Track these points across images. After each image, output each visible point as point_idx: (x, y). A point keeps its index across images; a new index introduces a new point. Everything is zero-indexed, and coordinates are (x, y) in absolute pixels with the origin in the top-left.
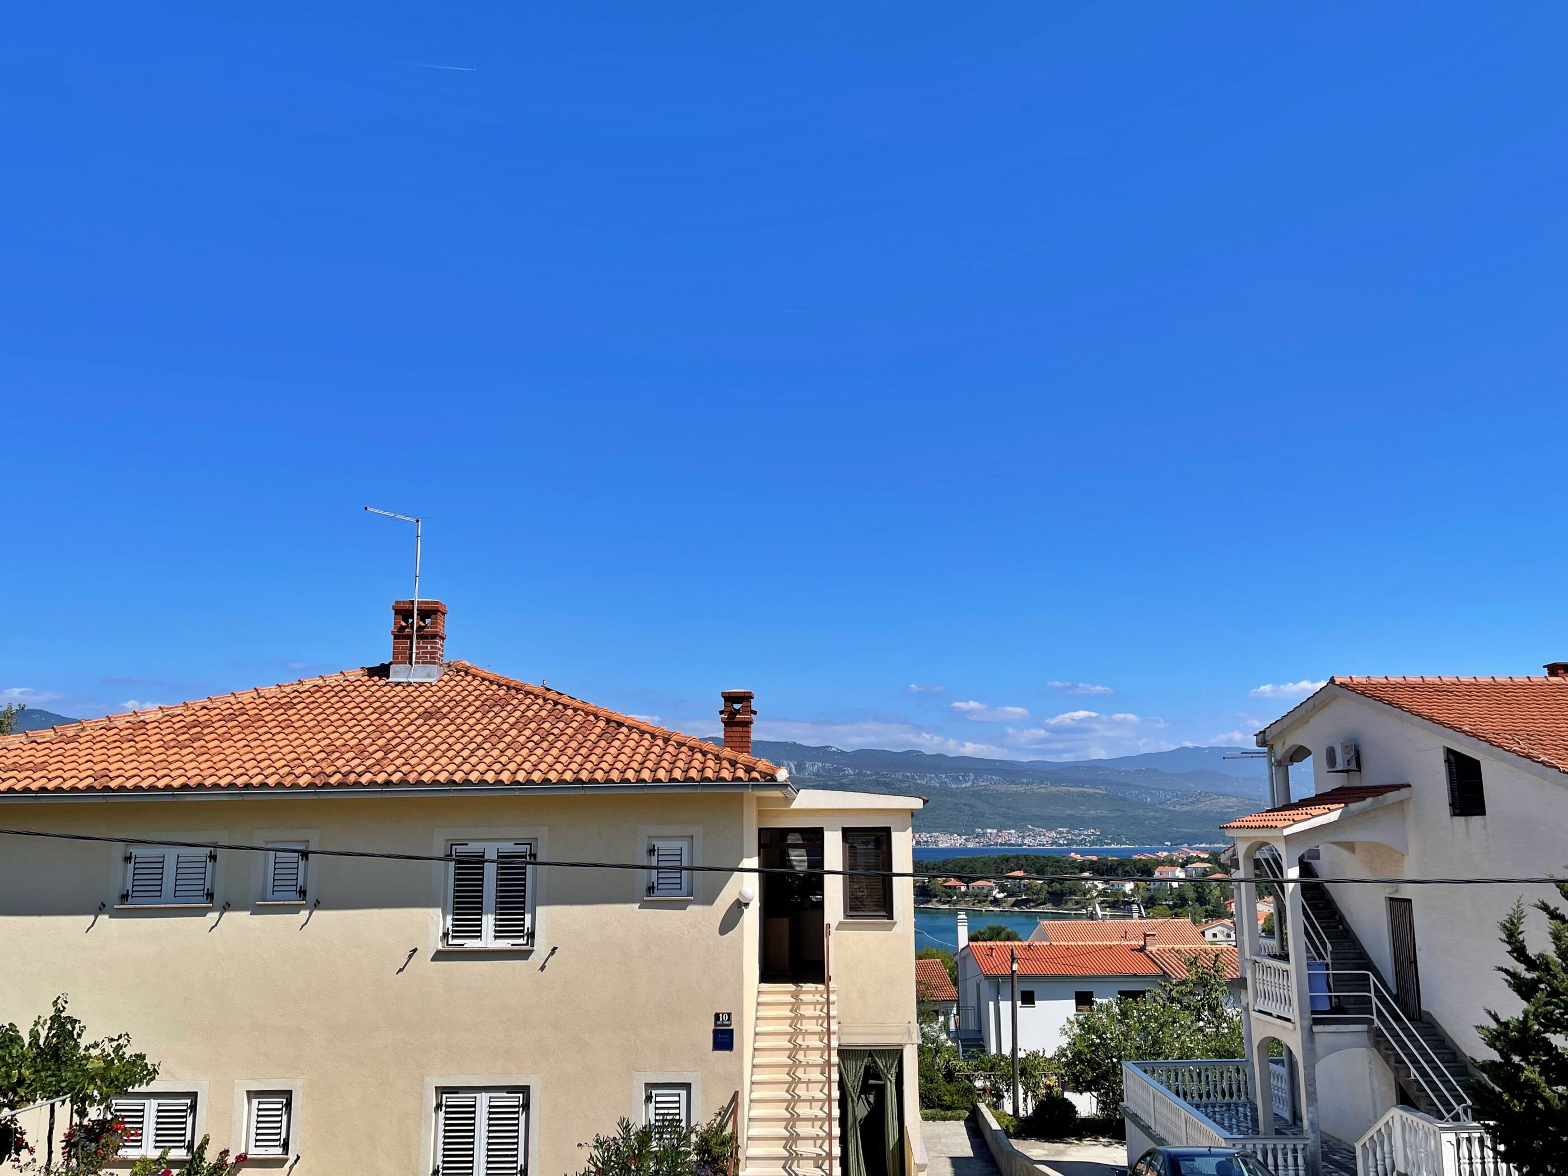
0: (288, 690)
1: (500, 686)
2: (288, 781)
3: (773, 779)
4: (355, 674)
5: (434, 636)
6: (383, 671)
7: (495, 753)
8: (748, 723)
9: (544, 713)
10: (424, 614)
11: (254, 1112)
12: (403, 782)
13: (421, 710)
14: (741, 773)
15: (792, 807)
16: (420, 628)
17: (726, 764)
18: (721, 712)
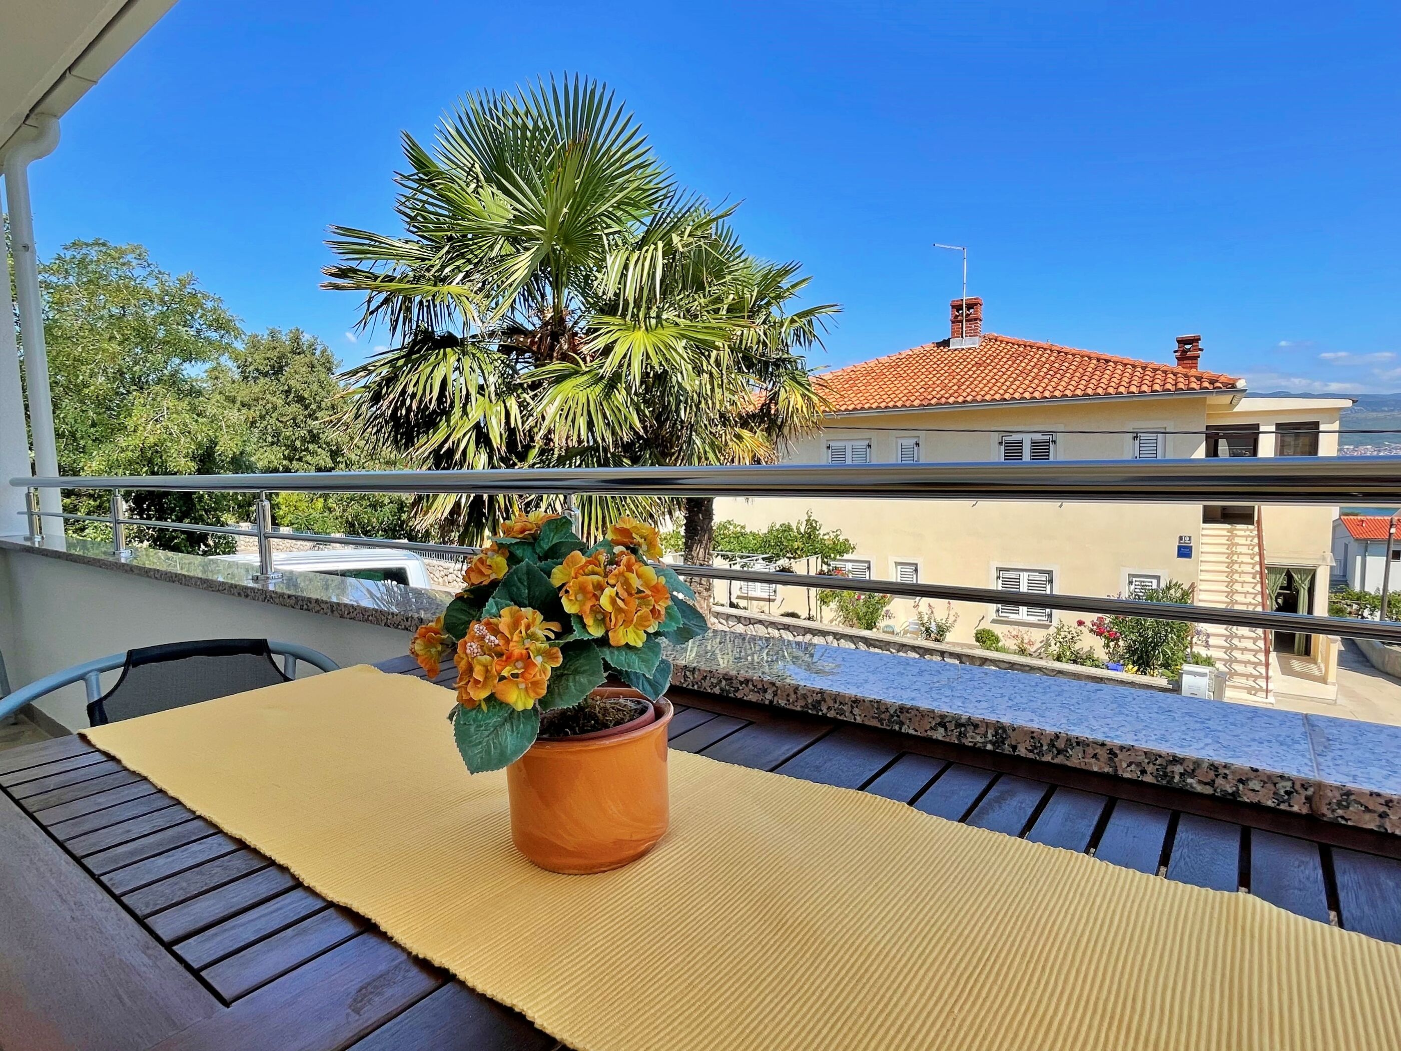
0: (894, 358)
1: (1019, 345)
2: (908, 404)
3: (1233, 386)
4: (929, 346)
5: (976, 319)
6: (946, 343)
7: (1027, 382)
8: (1196, 358)
9: (1052, 358)
10: (969, 307)
11: (899, 573)
12: (974, 401)
13: (973, 363)
14: (1206, 384)
15: (1235, 410)
16: (967, 315)
17: (1193, 379)
18: (1175, 352)
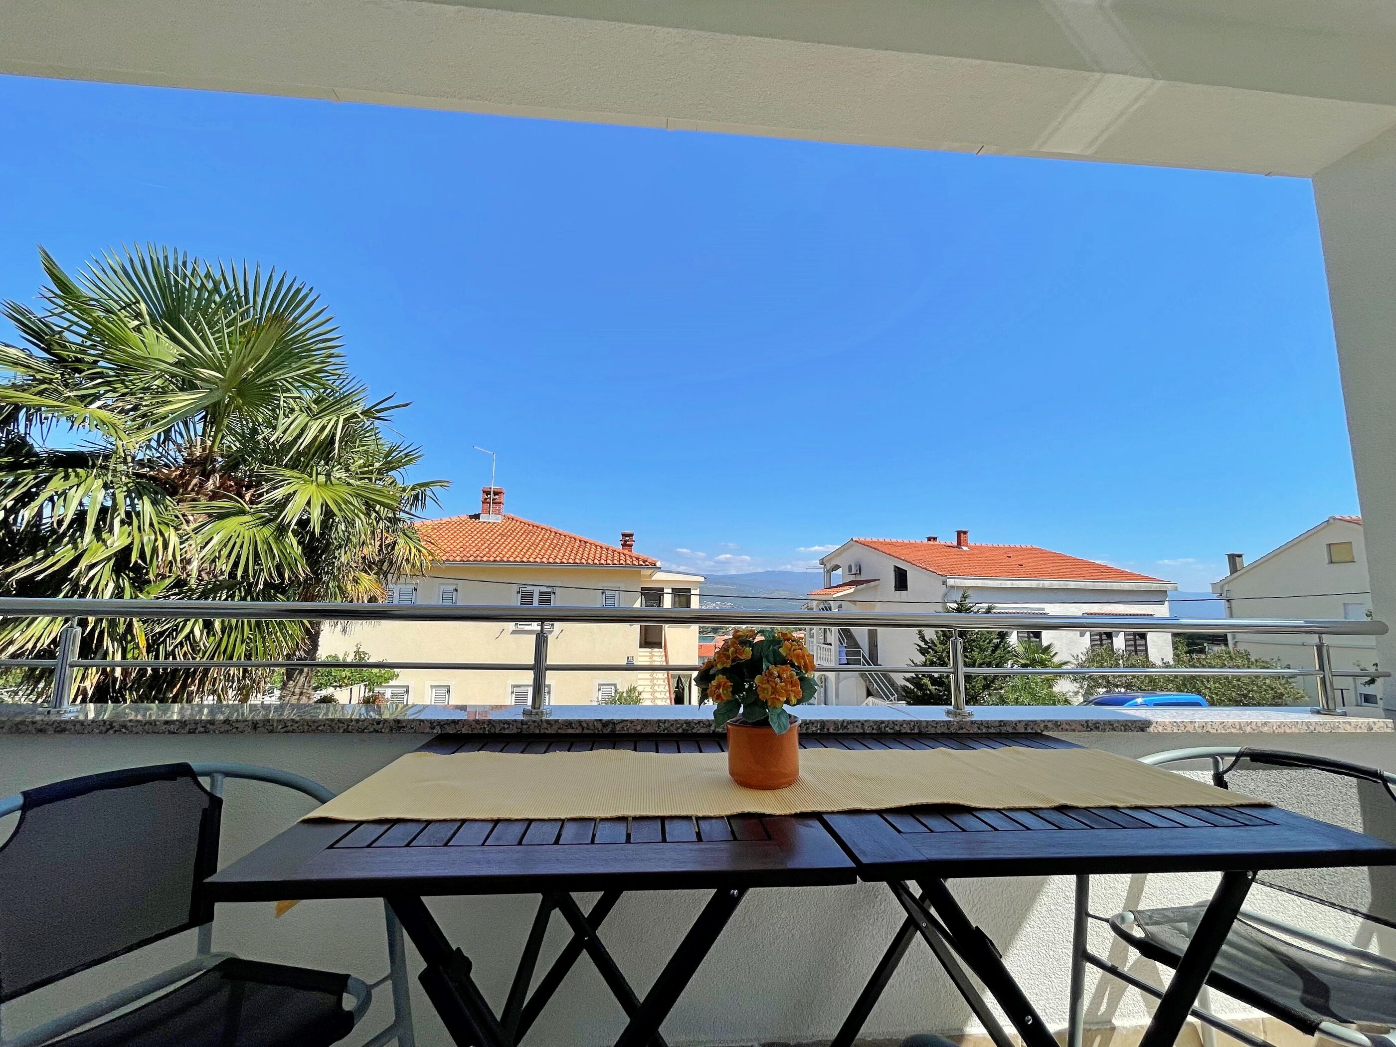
0: (436, 522)
1: (529, 525)
2: (451, 559)
3: (655, 565)
4: (464, 517)
5: (500, 503)
6: (477, 517)
7: (537, 551)
8: (632, 546)
9: (552, 537)
10: (496, 493)
11: (434, 694)
12: (502, 561)
13: (498, 533)
14: (641, 563)
15: (653, 579)
16: (494, 499)
17: (634, 559)
18: (621, 541)
